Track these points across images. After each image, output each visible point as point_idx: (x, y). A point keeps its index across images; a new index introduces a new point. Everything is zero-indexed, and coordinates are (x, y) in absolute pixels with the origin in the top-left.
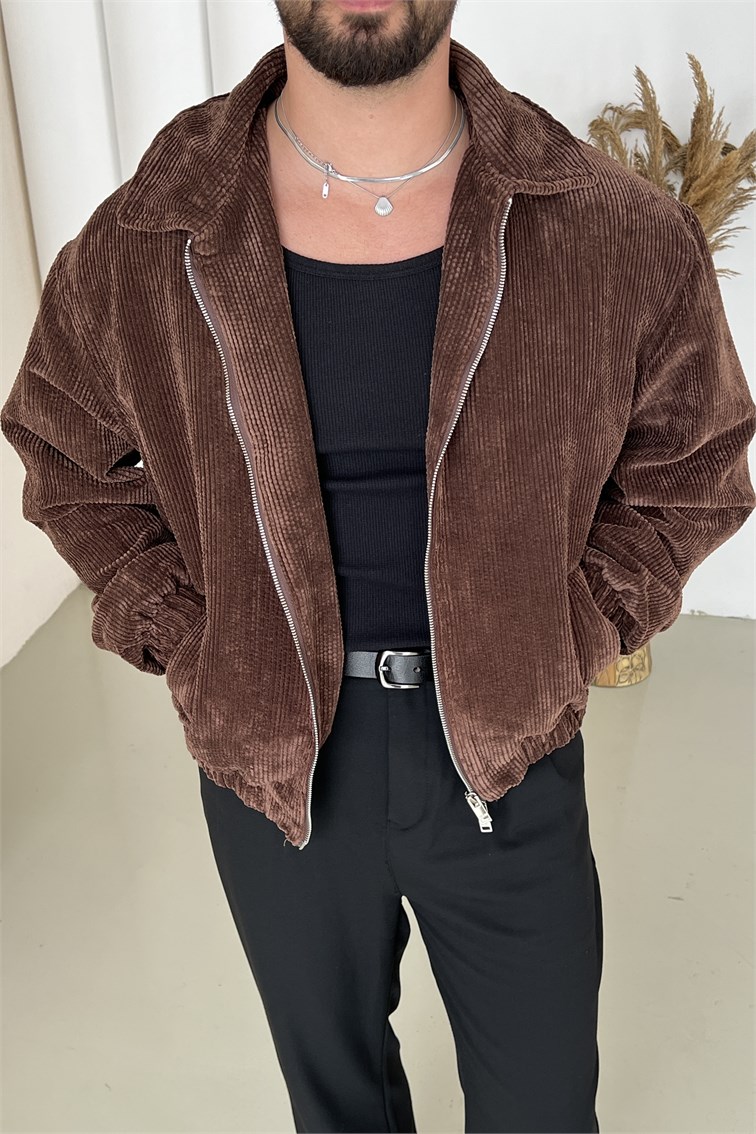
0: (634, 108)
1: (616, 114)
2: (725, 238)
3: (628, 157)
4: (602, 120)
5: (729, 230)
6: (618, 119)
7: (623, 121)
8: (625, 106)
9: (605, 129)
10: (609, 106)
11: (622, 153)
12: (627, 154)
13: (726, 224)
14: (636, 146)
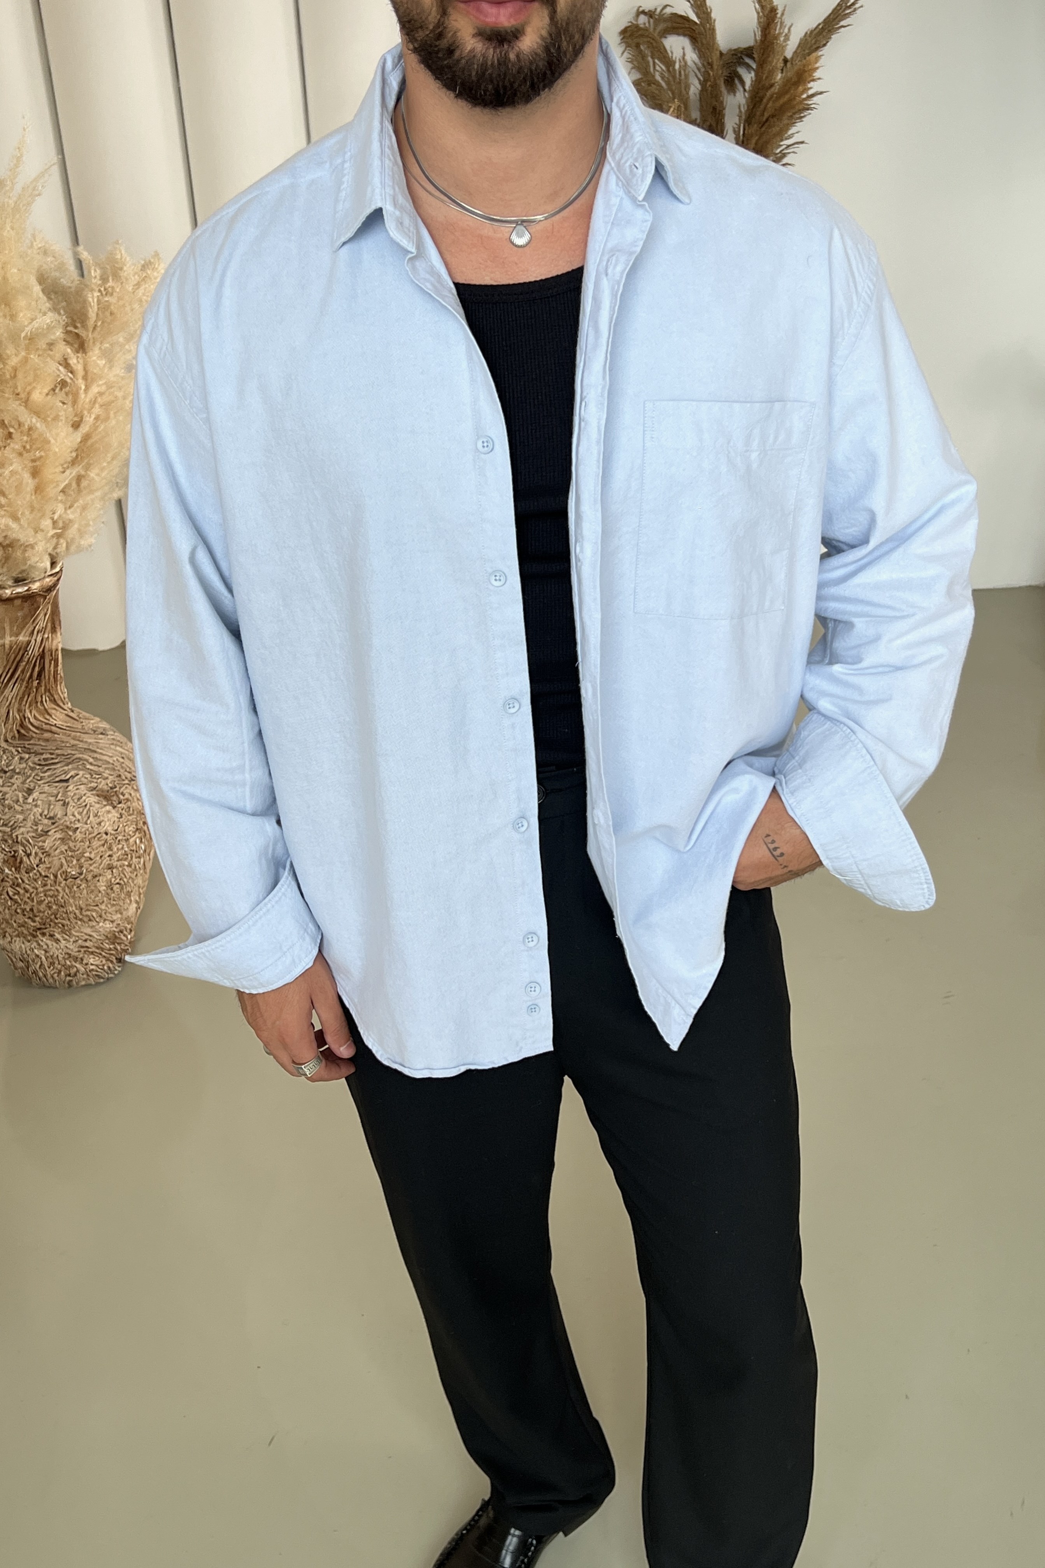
0: (668, 11)
1: (651, 20)
2: (784, 155)
3: (677, 66)
4: (637, 26)
5: (788, 146)
6: (656, 25)
7: (661, 26)
8: (658, 10)
9: (642, 36)
10: (641, 9)
11: (668, 62)
12: (675, 62)
13: (786, 139)
14: (684, 54)
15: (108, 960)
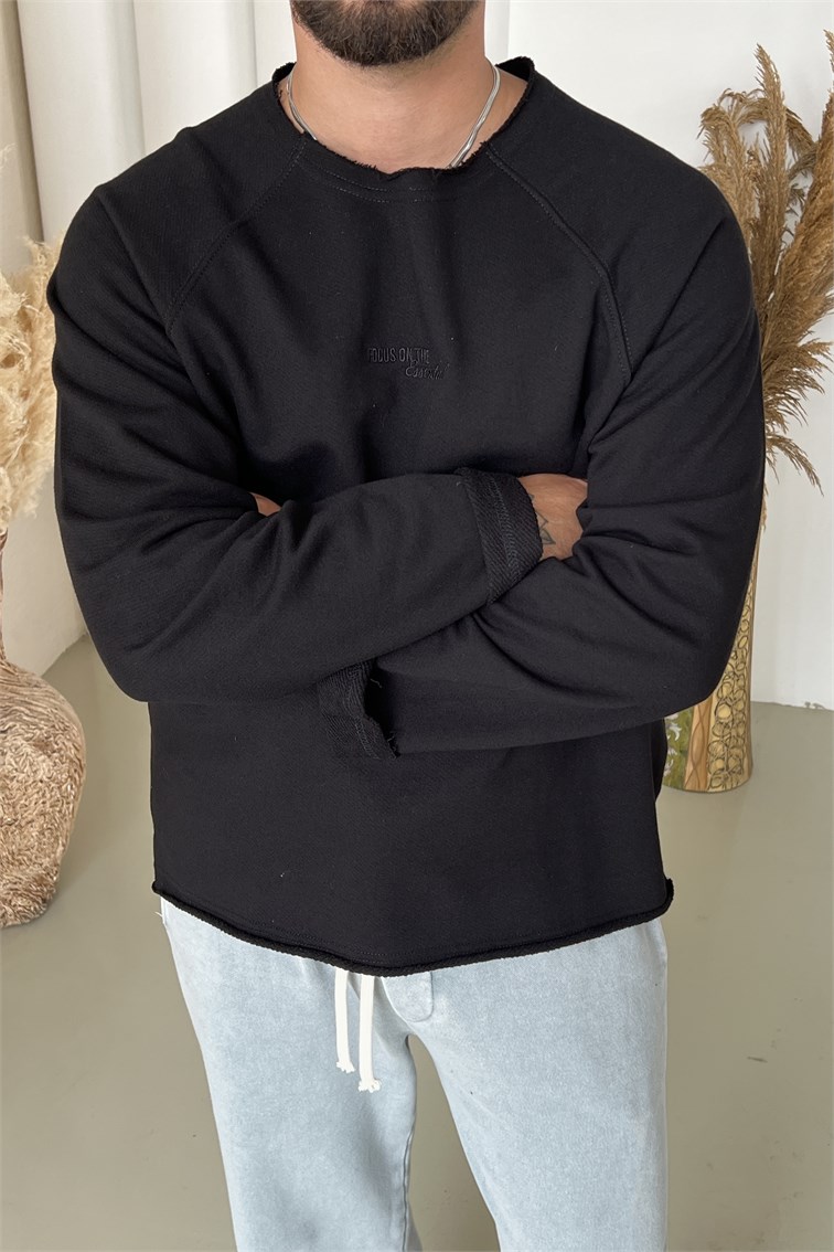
6: (738, 108)
7: (744, 111)
11: (739, 149)
15: (34, 901)
